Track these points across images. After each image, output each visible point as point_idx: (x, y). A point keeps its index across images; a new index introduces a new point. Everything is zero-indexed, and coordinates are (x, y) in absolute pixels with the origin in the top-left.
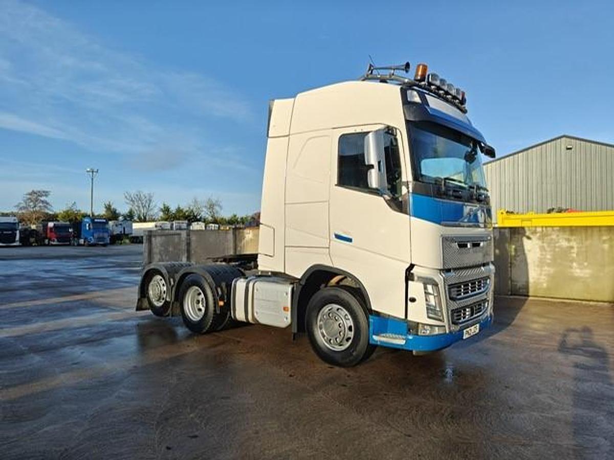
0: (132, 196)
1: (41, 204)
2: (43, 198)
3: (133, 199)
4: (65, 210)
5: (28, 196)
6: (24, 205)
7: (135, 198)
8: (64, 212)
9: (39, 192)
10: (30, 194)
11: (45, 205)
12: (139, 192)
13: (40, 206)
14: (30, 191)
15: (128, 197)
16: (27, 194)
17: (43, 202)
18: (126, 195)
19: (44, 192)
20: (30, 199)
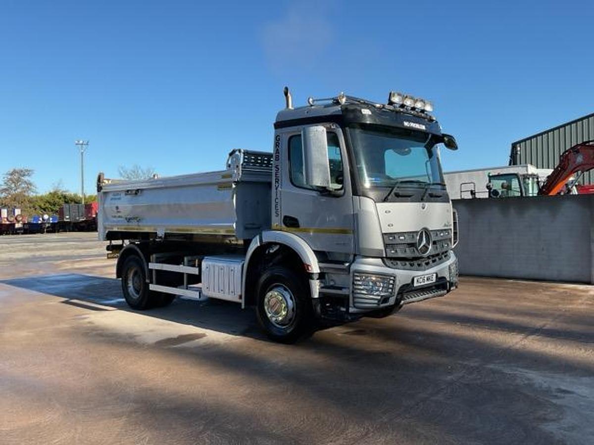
0: (128, 172)
1: (23, 186)
2: (26, 178)
3: (130, 176)
4: (52, 191)
5: (9, 177)
6: (6, 187)
7: (131, 174)
8: (50, 193)
9: (22, 171)
10: (12, 174)
11: (29, 186)
12: (137, 167)
13: (23, 188)
14: (12, 171)
15: (123, 174)
16: (7, 174)
17: (25, 182)
18: (122, 172)
19: (27, 171)
20: (11, 179)
